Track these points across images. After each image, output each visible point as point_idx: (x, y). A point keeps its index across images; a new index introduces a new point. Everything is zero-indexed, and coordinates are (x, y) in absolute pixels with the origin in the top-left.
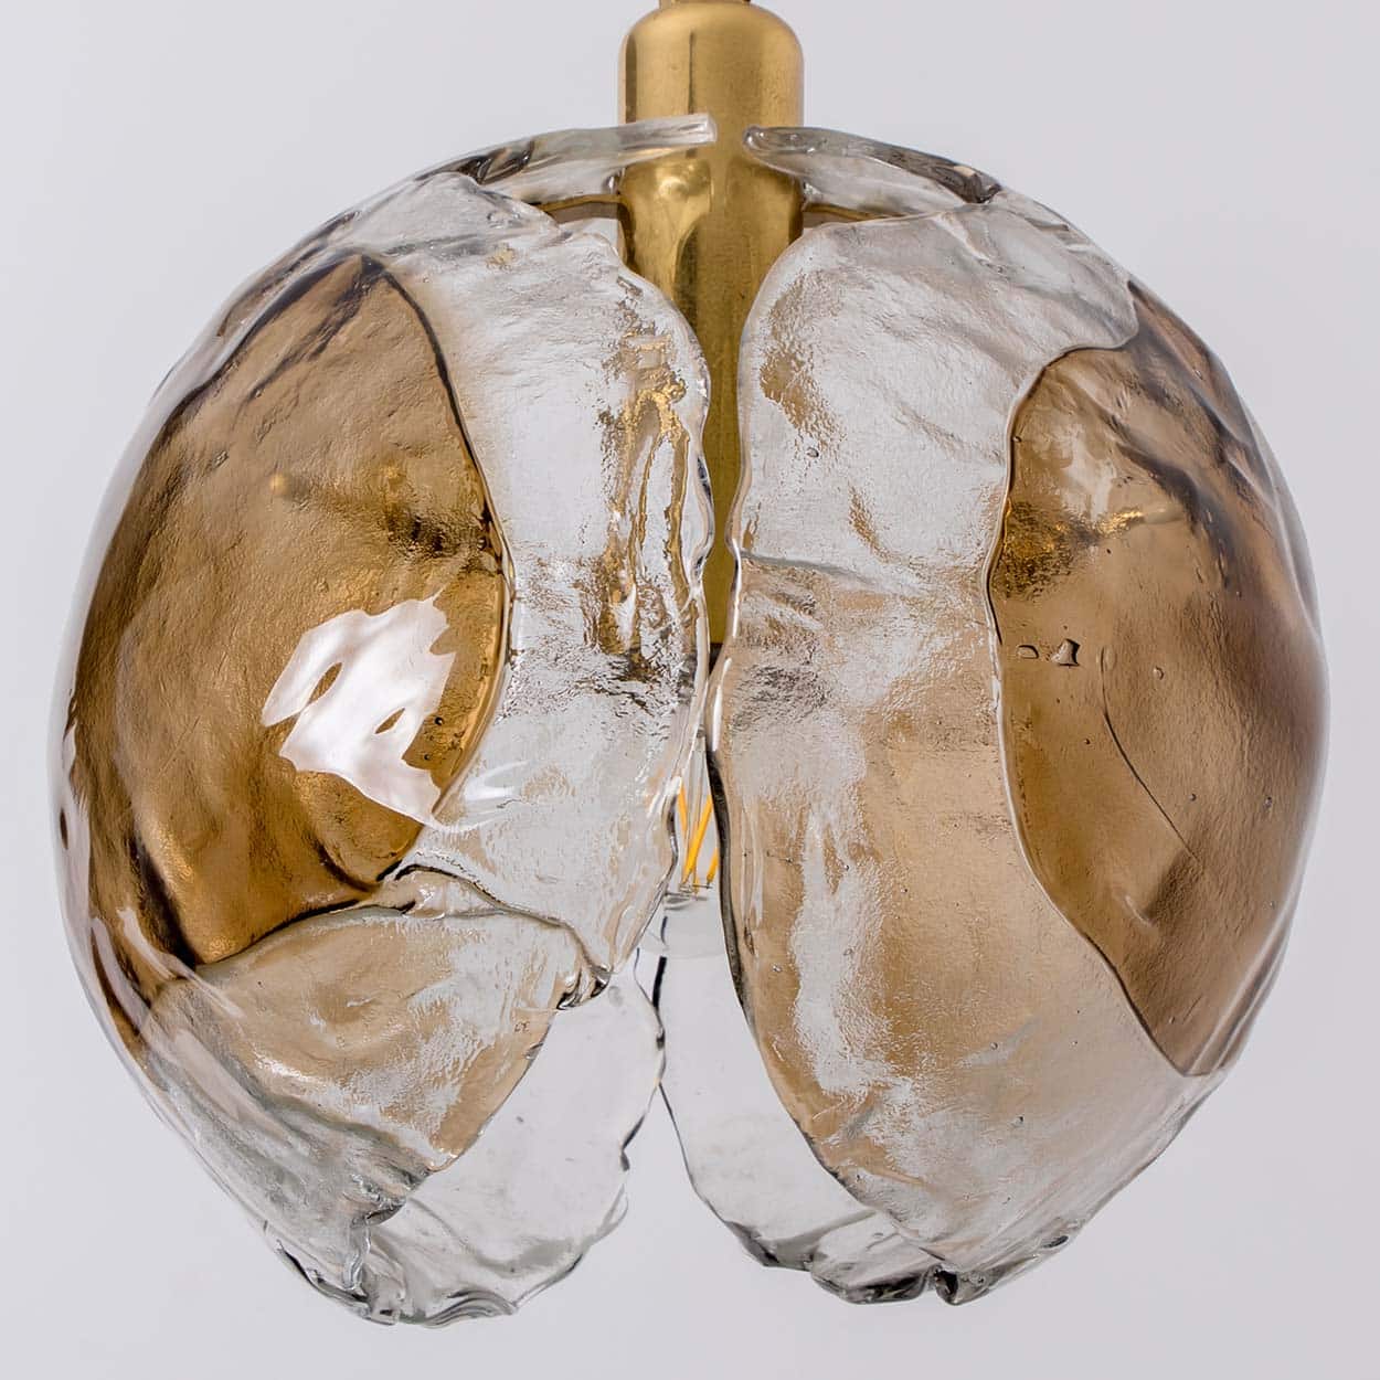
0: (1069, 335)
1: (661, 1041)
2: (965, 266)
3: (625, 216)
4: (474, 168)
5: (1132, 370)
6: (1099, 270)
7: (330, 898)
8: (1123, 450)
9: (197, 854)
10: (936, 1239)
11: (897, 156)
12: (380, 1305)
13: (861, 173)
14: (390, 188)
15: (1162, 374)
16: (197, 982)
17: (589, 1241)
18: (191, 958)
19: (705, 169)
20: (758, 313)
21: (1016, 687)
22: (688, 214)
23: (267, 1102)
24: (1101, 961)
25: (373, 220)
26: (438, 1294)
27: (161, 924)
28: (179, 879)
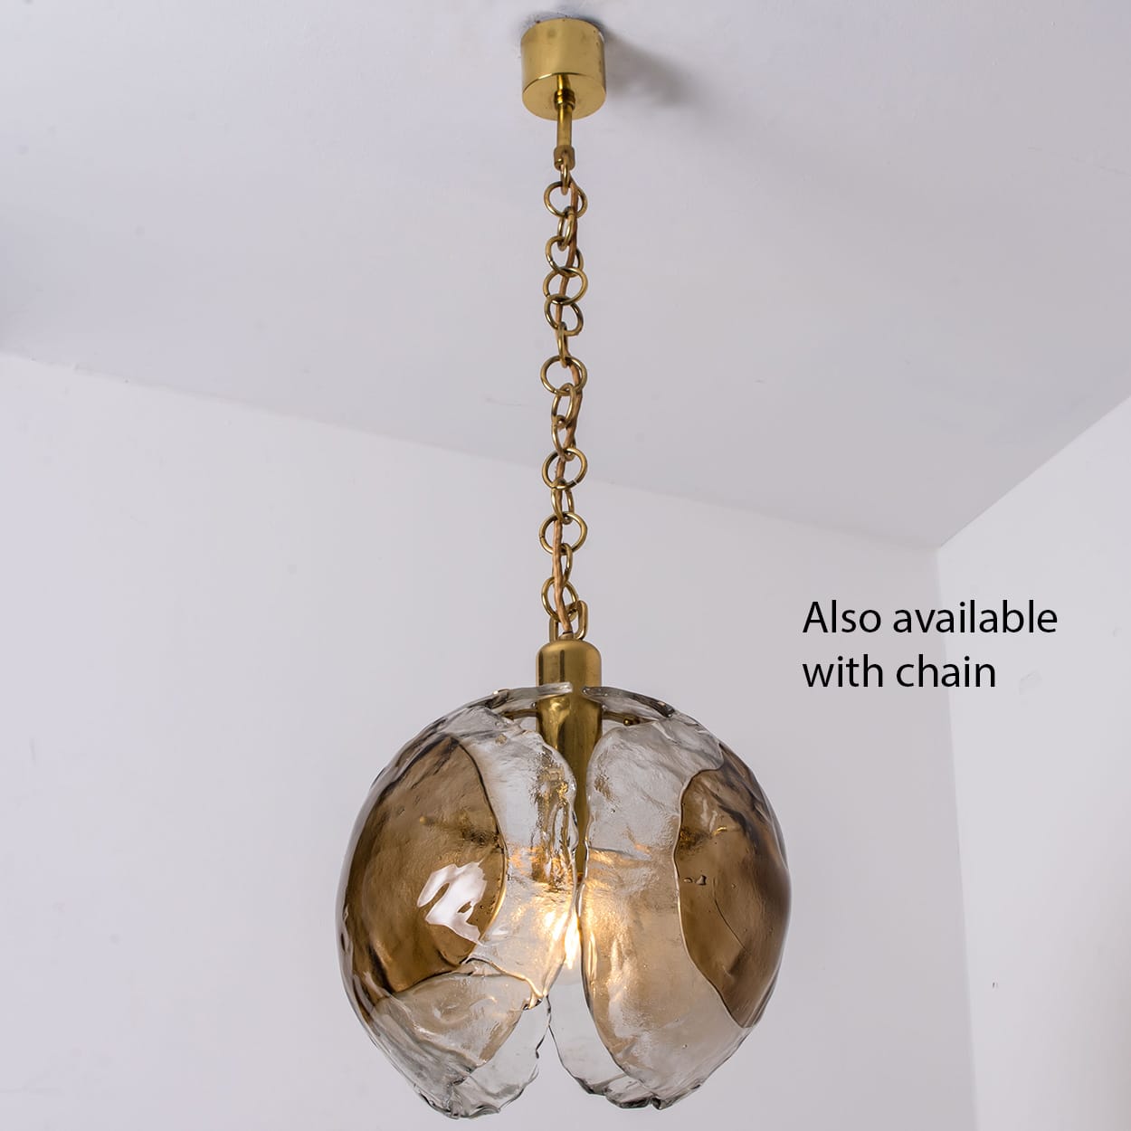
0: (701, 765)
1: (549, 1010)
2: (663, 741)
3: (540, 717)
4: (489, 703)
5: (722, 777)
6: (709, 740)
7: (443, 969)
8: (721, 807)
9: (393, 953)
10: (656, 1088)
11: (635, 697)
12: (454, 1112)
13: (624, 702)
14: (458, 710)
15: (733, 778)
16: (393, 998)
17: (526, 1085)
18: (391, 990)
19: (567, 701)
20: (593, 760)
21: (685, 893)
22: (562, 716)
23: (418, 1042)
24: (714, 989)
25: (453, 722)
26: (473, 1106)
27: (380, 977)
28: (385, 960)
